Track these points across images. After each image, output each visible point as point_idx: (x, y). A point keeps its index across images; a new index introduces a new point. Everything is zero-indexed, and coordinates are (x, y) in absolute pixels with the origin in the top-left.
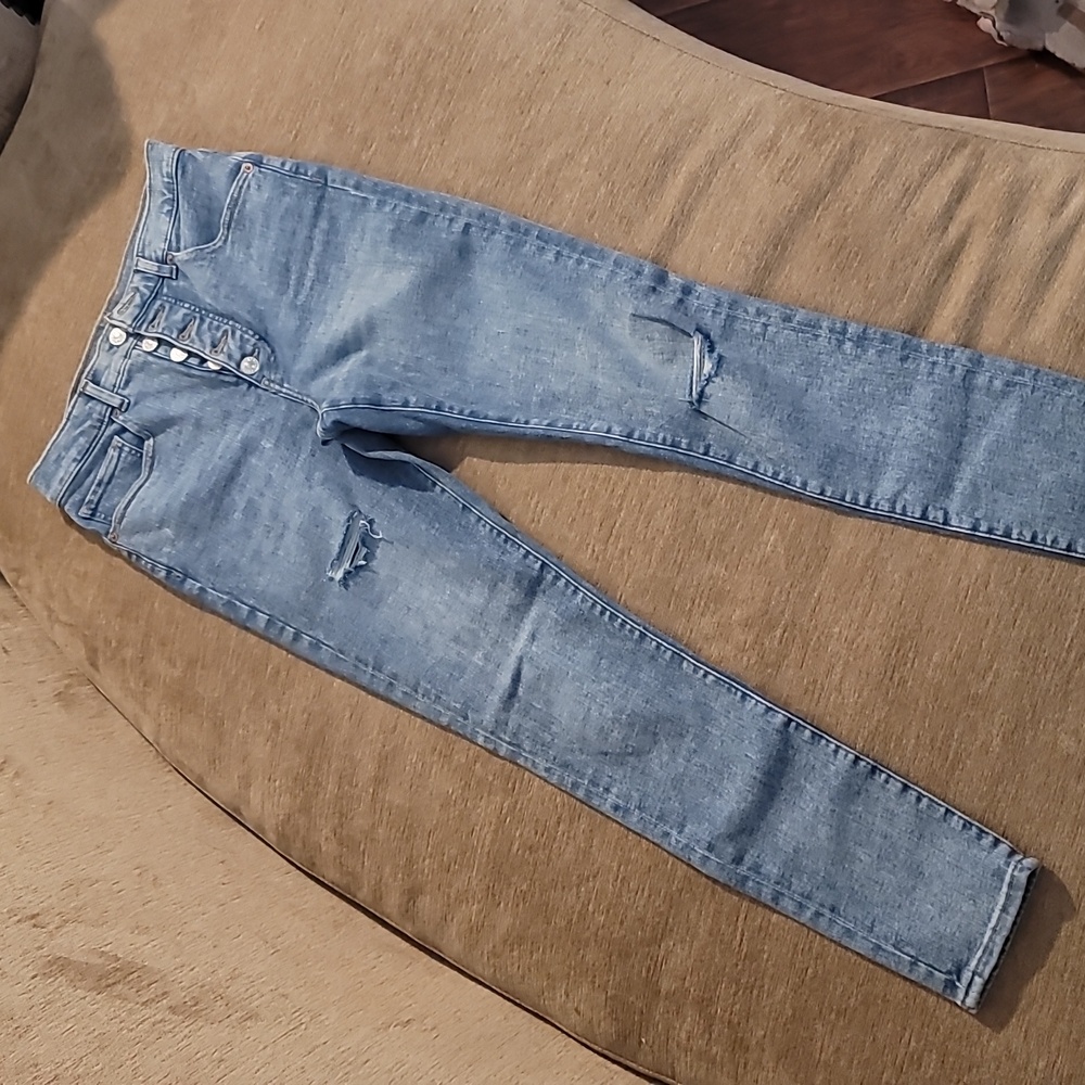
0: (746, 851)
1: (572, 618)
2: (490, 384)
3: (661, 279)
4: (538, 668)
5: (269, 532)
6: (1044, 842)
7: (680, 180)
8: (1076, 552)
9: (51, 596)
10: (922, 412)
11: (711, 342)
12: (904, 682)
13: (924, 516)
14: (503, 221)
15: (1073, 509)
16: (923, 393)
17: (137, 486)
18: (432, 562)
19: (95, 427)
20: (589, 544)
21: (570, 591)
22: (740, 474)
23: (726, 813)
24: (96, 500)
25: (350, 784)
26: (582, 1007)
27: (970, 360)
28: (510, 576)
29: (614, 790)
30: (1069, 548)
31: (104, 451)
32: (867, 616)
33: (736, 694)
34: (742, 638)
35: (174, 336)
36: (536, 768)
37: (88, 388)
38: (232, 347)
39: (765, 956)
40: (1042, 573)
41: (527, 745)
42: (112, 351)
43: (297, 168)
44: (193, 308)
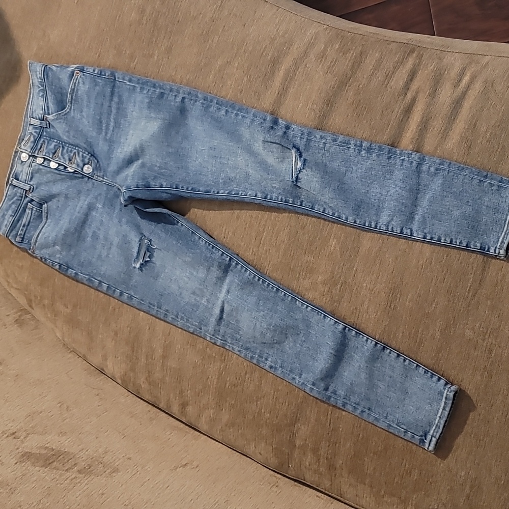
0: (330, 385)
1: (245, 282)
2: (200, 174)
3: (275, 122)
4: (231, 306)
5: (104, 247)
6: (460, 378)
7: (282, 73)
8: (471, 248)
9: (8, 276)
10: (398, 183)
11: (300, 152)
12: (395, 307)
13: (402, 232)
14: (200, 96)
15: (468, 227)
16: (399, 174)
17: (41, 227)
18: (180, 258)
19: (19, 200)
20: (250, 248)
21: (243, 270)
22: (317, 214)
23: (319, 369)
24: (23, 233)
25: (152, 358)
26: (262, 452)
27: (419, 158)
28: (216, 264)
29: (270, 359)
30: (467, 246)
31: (24, 210)
32: (378, 278)
33: (321, 315)
34: (323, 289)
35: (51, 156)
36: (234, 350)
37: (13, 182)
38: (79, 161)
39: (341, 430)
40: (456, 257)
41: (229, 340)
42: (23, 164)
43: (101, 72)
44: (58, 142)
